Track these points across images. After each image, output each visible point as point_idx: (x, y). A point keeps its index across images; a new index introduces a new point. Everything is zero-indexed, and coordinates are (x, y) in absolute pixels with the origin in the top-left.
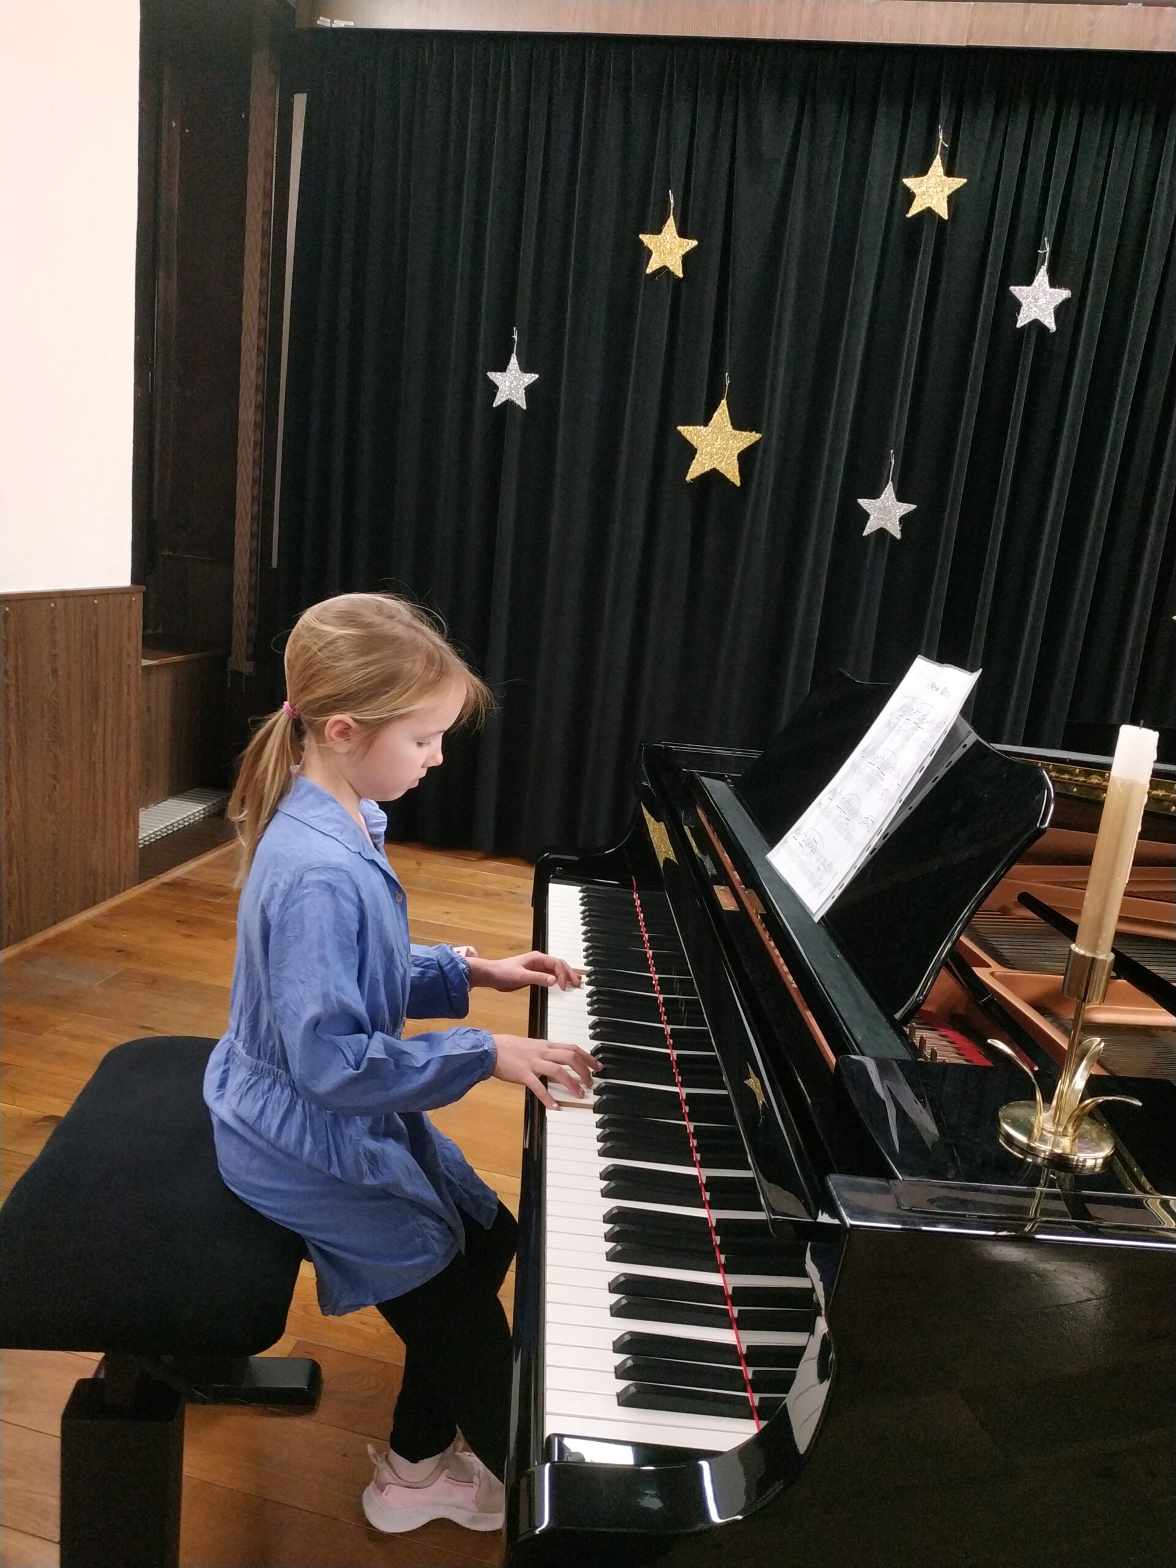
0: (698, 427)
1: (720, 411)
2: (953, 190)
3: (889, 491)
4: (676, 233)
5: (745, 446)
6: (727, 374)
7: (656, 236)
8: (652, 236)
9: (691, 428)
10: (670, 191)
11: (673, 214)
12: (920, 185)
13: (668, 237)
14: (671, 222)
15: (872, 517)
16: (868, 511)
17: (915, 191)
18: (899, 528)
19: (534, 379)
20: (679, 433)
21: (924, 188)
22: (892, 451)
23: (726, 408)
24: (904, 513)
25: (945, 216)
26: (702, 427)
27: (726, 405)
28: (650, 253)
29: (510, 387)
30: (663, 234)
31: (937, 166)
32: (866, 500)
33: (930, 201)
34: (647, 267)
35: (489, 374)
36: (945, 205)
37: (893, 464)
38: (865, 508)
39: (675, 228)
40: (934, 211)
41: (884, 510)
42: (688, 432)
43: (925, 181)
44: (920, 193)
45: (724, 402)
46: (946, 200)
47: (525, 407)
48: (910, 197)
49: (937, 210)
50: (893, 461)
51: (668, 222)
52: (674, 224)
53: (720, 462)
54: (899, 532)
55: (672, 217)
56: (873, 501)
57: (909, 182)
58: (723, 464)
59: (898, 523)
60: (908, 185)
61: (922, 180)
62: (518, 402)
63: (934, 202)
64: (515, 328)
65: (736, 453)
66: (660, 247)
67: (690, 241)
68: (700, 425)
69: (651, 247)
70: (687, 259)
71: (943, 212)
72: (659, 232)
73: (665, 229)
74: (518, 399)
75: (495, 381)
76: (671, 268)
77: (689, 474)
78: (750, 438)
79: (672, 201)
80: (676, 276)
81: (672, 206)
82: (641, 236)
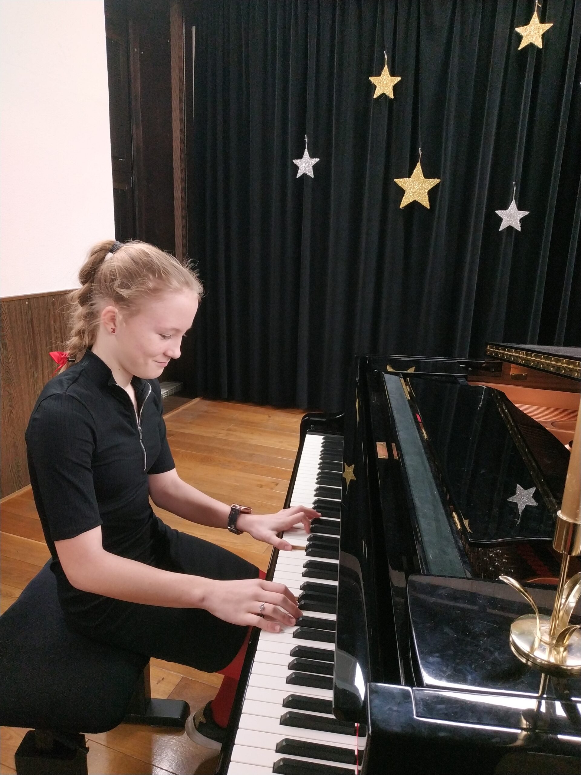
0: (405, 179)
1: (417, 169)
2: (545, 31)
3: (513, 205)
4: (389, 74)
5: (432, 187)
6: (420, 148)
7: (378, 77)
8: (376, 77)
9: (402, 179)
10: (385, 52)
11: (387, 64)
12: (525, 31)
13: (385, 77)
14: (386, 68)
15: (504, 220)
16: (501, 217)
17: (523, 34)
18: (519, 225)
19: (317, 161)
20: (395, 183)
21: (528, 32)
22: (514, 183)
23: (420, 167)
24: (522, 217)
25: (541, 46)
26: (407, 179)
27: (420, 165)
28: (375, 87)
29: (305, 167)
30: (382, 76)
31: (535, 18)
32: (500, 211)
33: (531, 39)
34: (374, 95)
35: (294, 161)
36: (540, 40)
37: (515, 190)
38: (500, 215)
39: (388, 72)
40: (534, 45)
41: (510, 216)
42: (400, 182)
43: (528, 28)
44: (525, 35)
45: (419, 164)
46: (541, 37)
47: (313, 177)
48: (520, 38)
49: (536, 44)
50: (515, 188)
51: (384, 69)
52: (387, 70)
53: (418, 197)
54: (520, 227)
55: (386, 66)
56: (504, 211)
57: (519, 30)
58: (420, 197)
59: (519, 222)
60: (518, 31)
61: (527, 28)
62: (309, 174)
63: (534, 39)
64: (306, 135)
65: (427, 191)
66: (380, 83)
67: (397, 78)
68: (407, 178)
69: (376, 84)
70: (396, 88)
71: (539, 44)
72: (379, 75)
73: (383, 73)
74: (309, 172)
75: (297, 164)
76: (387, 94)
77: (401, 204)
78: (434, 182)
79: (386, 57)
80: (390, 98)
81: (386, 60)
82: (370, 78)
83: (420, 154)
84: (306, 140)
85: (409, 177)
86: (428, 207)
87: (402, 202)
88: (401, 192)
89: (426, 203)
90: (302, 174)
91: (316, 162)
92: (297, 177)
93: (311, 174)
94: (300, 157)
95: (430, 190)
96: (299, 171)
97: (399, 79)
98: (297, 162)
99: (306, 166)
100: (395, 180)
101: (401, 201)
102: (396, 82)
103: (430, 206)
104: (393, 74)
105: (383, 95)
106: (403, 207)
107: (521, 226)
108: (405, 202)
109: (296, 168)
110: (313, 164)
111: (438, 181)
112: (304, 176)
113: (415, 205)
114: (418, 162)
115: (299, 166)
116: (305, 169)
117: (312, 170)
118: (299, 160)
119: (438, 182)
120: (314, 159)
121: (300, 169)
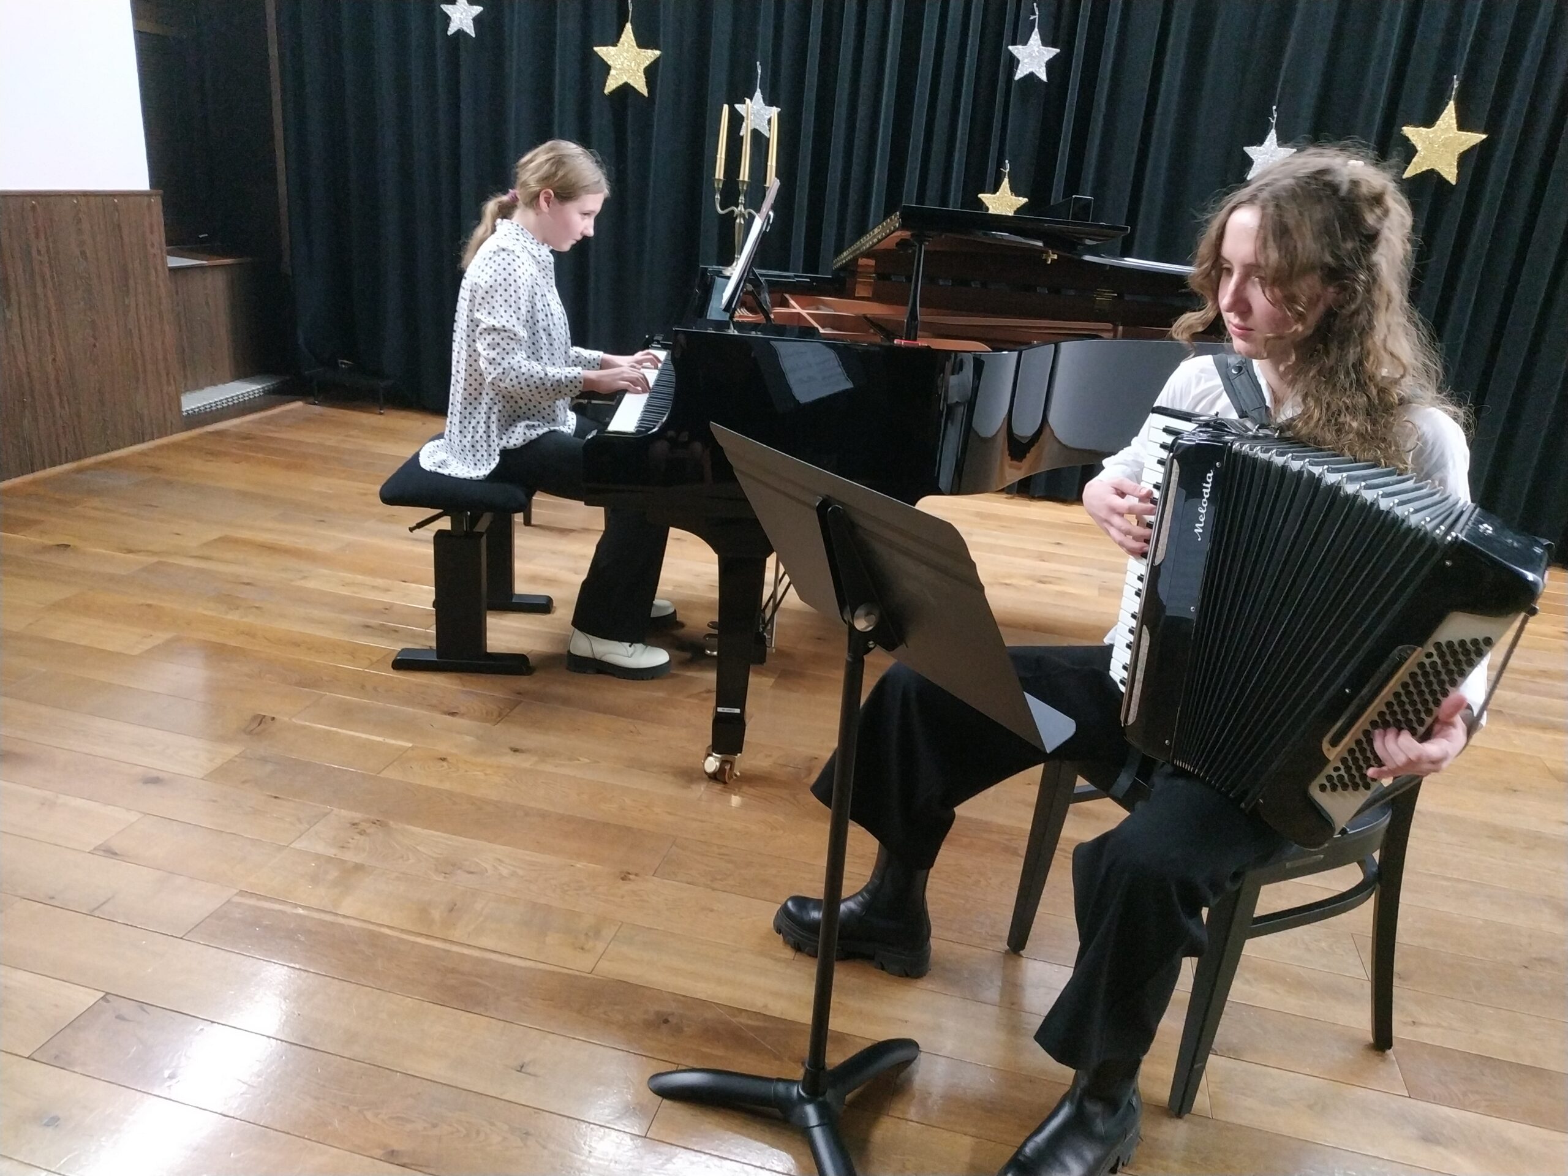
1: (626, 33)
3: (758, 96)
5: (649, 62)
9: (605, 48)
15: (746, 119)
16: (744, 114)
20: (596, 53)
22: (758, 63)
23: (631, 31)
26: (611, 48)
27: (630, 26)
32: (743, 105)
35: (441, 6)
41: (754, 113)
42: (603, 51)
47: (474, 35)
50: (759, 71)
53: (630, 77)
58: (633, 78)
62: (468, 31)
65: (642, 68)
68: (611, 45)
74: (467, 28)
75: (449, 13)
77: (606, 87)
78: (652, 54)
83: (631, 9)
85: (614, 44)
86: (646, 94)
87: (607, 84)
88: (606, 68)
89: (641, 86)
90: (456, 29)
91: (478, 12)
93: (471, 31)
95: (647, 67)
96: (451, 24)
98: (448, 9)
99: (462, 17)
100: (596, 49)
103: (648, 93)
106: (609, 93)
108: (611, 85)
109: (447, 19)
110: (473, 16)
112: (460, 33)
113: (626, 89)
114: (628, 21)
115: (451, 16)
116: (461, 22)
117: (472, 25)
118: (451, 6)
119: (658, 56)
120: (475, 7)
121: (452, 20)
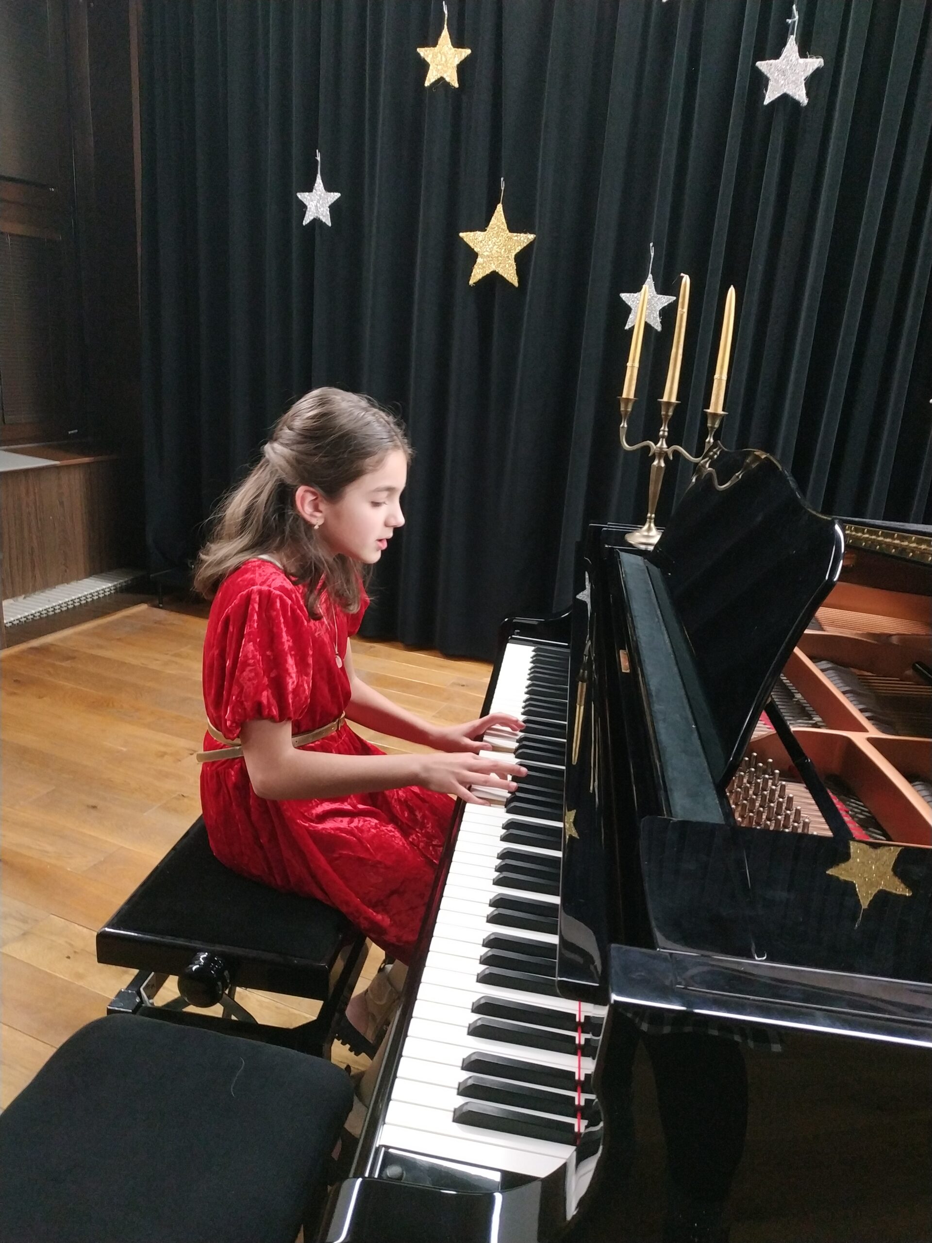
0: (478, 233)
1: (497, 216)
3: (649, 284)
4: (451, 43)
5: (521, 248)
7: (432, 48)
8: (428, 48)
9: (472, 234)
11: (447, 25)
13: (443, 48)
14: (445, 34)
15: (633, 310)
16: (630, 304)
18: (659, 321)
19: (336, 197)
20: (461, 239)
22: (651, 245)
23: (502, 213)
24: (663, 305)
26: (481, 232)
27: (502, 209)
28: (428, 65)
29: (316, 206)
30: (438, 46)
32: (627, 294)
34: (425, 80)
35: (298, 195)
38: (627, 302)
39: (450, 39)
42: (469, 237)
47: (330, 224)
50: (652, 255)
51: (442, 34)
52: (449, 36)
53: (499, 265)
54: (660, 324)
55: (447, 28)
56: (634, 295)
58: (502, 266)
59: (658, 316)
62: (324, 220)
64: (318, 151)
65: (513, 255)
66: (436, 58)
67: (464, 50)
68: (479, 230)
69: (428, 60)
70: (461, 69)
72: (434, 43)
73: (440, 41)
74: (323, 216)
75: (304, 200)
76: (447, 79)
77: (472, 278)
78: (525, 239)
79: (446, 12)
80: (453, 86)
81: (446, 16)
82: (418, 50)
83: (503, 189)
84: (319, 158)
85: (483, 229)
86: (516, 284)
87: (473, 274)
88: (472, 256)
89: (512, 277)
90: (312, 218)
91: (335, 199)
92: (304, 223)
93: (327, 220)
94: (309, 188)
95: (518, 253)
96: (307, 212)
97: (468, 52)
98: (303, 196)
99: (318, 205)
100: (461, 234)
101: (472, 272)
102: (463, 57)
103: (519, 282)
104: (458, 43)
105: (441, 82)
106: (474, 283)
107: (661, 322)
108: (478, 274)
109: (303, 208)
110: (330, 203)
111: (531, 237)
112: (316, 222)
113: (494, 278)
114: (499, 203)
115: (307, 204)
116: (317, 210)
117: (328, 213)
118: (307, 193)
119: (532, 240)
120: (332, 193)
121: (308, 209)
